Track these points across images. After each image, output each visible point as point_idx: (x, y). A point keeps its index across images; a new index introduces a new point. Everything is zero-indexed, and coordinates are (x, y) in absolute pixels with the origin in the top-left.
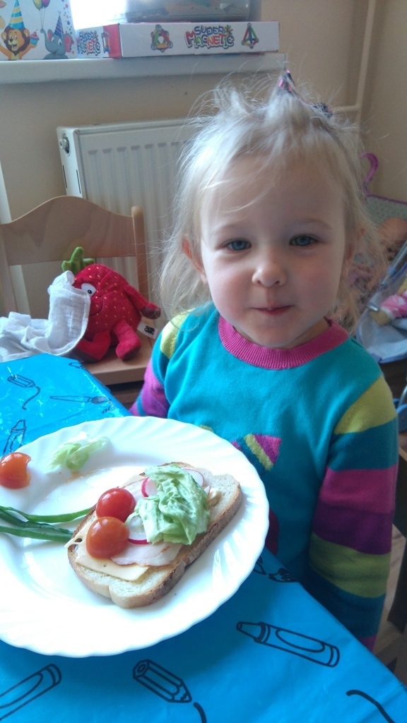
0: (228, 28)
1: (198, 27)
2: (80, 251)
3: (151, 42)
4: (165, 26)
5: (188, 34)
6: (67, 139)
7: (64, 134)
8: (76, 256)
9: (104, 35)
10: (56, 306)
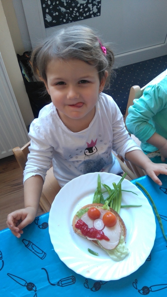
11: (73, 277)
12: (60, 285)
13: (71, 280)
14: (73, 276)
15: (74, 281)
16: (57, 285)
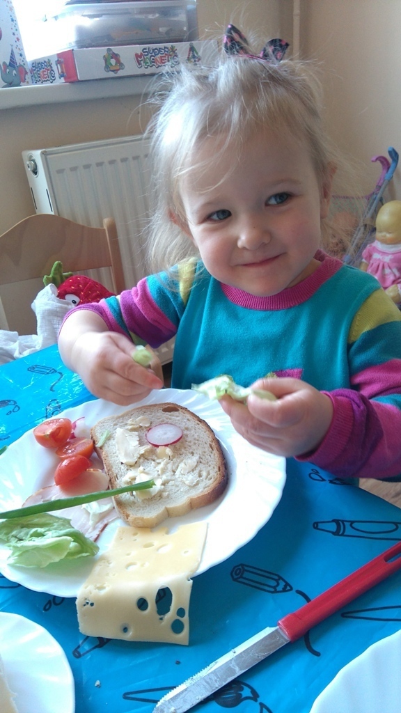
0: (172, 48)
1: (145, 49)
2: (59, 265)
3: (104, 65)
4: (115, 49)
5: (137, 56)
6: (34, 161)
7: (31, 156)
8: (55, 270)
9: (58, 62)
10: (43, 318)
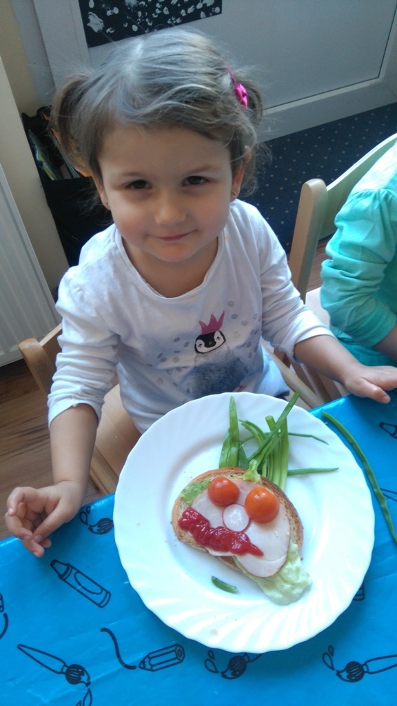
11: (178, 648)
12: (148, 666)
13: (173, 655)
14: (177, 645)
15: (180, 656)
16: (140, 667)
